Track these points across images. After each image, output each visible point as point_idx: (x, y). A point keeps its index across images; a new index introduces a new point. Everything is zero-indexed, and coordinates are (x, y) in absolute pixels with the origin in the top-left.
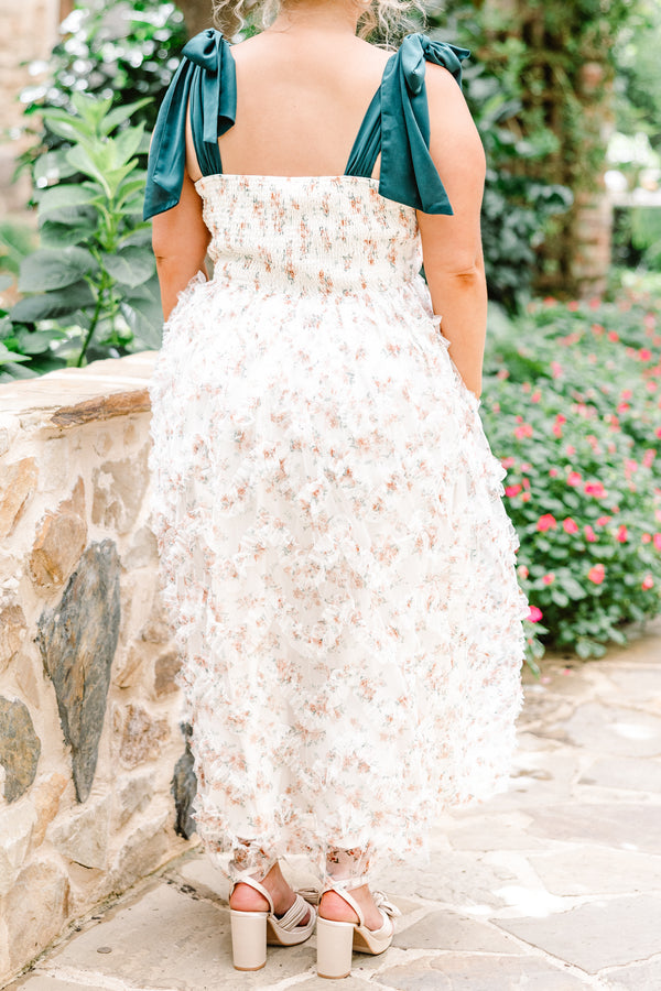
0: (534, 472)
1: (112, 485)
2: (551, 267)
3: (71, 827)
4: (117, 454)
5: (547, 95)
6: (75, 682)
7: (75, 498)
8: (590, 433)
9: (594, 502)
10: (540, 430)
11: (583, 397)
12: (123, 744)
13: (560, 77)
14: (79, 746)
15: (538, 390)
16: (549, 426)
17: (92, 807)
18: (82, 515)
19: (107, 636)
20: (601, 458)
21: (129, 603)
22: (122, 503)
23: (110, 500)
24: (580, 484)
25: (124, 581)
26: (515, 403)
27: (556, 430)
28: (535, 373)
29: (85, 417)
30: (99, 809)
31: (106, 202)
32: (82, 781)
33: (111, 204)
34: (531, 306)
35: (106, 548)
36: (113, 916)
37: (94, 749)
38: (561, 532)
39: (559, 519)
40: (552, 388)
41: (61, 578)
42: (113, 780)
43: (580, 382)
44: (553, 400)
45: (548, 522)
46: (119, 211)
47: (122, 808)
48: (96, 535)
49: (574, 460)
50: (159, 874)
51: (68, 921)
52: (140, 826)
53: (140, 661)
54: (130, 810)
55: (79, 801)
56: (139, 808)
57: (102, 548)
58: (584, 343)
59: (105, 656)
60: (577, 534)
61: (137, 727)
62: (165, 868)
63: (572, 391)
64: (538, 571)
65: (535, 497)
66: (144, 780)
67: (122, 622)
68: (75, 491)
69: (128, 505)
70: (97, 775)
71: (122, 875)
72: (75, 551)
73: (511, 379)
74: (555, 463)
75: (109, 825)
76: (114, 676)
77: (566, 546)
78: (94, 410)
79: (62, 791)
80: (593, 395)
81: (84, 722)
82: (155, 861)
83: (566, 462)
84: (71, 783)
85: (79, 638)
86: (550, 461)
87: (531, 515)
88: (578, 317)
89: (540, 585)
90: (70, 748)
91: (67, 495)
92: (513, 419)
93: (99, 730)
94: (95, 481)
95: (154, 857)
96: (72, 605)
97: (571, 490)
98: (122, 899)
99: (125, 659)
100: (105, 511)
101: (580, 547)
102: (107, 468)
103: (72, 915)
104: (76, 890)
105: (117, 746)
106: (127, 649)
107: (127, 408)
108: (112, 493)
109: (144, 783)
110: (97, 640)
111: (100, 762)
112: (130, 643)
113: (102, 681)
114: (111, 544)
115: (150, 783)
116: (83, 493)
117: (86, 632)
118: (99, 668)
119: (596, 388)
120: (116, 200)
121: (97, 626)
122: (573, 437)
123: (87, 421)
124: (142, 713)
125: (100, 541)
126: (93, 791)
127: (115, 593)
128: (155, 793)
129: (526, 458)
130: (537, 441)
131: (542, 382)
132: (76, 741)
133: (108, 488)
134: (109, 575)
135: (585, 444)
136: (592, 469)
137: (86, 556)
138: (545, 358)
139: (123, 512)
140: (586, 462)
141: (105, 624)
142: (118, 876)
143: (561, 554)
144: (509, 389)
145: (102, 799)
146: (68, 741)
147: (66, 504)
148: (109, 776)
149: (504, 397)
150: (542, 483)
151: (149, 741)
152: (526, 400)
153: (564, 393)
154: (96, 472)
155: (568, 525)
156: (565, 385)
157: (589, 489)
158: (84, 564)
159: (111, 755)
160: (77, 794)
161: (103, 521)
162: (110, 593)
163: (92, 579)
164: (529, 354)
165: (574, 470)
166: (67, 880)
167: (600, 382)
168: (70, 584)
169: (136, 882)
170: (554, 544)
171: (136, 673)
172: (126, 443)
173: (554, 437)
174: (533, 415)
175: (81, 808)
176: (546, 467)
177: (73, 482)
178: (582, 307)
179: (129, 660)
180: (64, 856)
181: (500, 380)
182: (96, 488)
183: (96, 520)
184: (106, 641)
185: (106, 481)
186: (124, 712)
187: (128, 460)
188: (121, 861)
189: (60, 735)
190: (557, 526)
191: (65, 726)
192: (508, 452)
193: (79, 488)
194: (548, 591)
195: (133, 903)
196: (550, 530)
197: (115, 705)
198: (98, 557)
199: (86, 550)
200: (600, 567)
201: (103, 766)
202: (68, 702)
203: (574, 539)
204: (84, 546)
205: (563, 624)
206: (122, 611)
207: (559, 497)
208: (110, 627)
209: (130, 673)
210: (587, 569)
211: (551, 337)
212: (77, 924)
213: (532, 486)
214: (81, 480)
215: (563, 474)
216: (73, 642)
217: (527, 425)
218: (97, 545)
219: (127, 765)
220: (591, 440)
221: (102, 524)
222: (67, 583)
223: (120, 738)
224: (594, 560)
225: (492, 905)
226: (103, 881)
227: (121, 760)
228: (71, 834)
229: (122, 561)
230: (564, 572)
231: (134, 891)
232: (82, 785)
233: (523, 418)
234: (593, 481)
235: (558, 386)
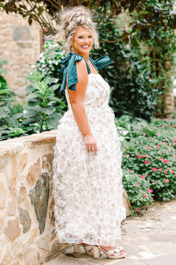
0: (151, 158)
2: (159, 110)
3: (39, 240)
4: (47, 152)
5: (156, 69)
6: (39, 205)
7: (38, 163)
8: (165, 148)
9: (166, 164)
10: (153, 148)
11: (164, 140)
13: (160, 65)
14: (41, 220)
16: (155, 147)
17: (44, 235)
18: (40, 166)
20: (168, 154)
22: (49, 164)
23: (46, 163)
24: (163, 160)
25: (50, 182)
26: (147, 142)
27: (157, 147)
28: (153, 135)
29: (39, 144)
30: (46, 236)
31: (43, 96)
33: (44, 96)
34: (154, 120)
35: (46, 174)
36: (50, 261)
37: (44, 221)
38: (158, 171)
39: (157, 169)
41: (35, 181)
42: (49, 229)
43: (164, 136)
44: (156, 141)
45: (155, 169)
46: (46, 97)
47: (52, 236)
48: (43, 171)
49: (161, 154)
51: (39, 262)
52: (56, 240)
54: (54, 236)
55: (41, 233)
57: (45, 174)
58: (165, 128)
59: (46, 200)
60: (162, 172)
62: (62, 250)
63: (162, 139)
64: (153, 181)
65: (151, 163)
67: (50, 192)
68: (38, 161)
70: (45, 227)
71: (52, 251)
72: (38, 175)
73: (146, 136)
74: (157, 155)
75: (48, 240)
76: (49, 204)
77: (160, 175)
78: (41, 142)
79: (37, 231)
80: (167, 139)
81: (42, 215)
82: (60, 248)
83: (159, 155)
84: (39, 229)
85: (40, 195)
86: (155, 155)
87: (150, 168)
88: (165, 122)
89: (153, 184)
90: (38, 221)
91: (36, 162)
92: (146, 145)
93: (45, 217)
94: (43, 159)
96: (38, 187)
97: (160, 162)
98: (52, 257)
99: (51, 200)
100: (45, 166)
101: (163, 175)
102: (45, 156)
103: (40, 260)
104: (41, 255)
105: (50, 221)
107: (49, 142)
110: (44, 196)
111: (46, 225)
112: (52, 197)
113: (46, 205)
117: (41, 194)
118: (45, 203)
120: (45, 95)
121: (44, 193)
122: (161, 149)
123: (40, 144)
126: (44, 231)
127: (48, 185)
129: (149, 154)
130: (152, 150)
131: (154, 137)
133: (46, 160)
134: (47, 180)
135: (164, 151)
136: (166, 157)
137: (41, 176)
138: (155, 131)
139: (50, 166)
140: (164, 155)
143: (158, 176)
144: (146, 138)
145: (46, 233)
146: (38, 219)
147: (35, 164)
149: (144, 140)
150: (153, 160)
152: (150, 141)
153: (160, 140)
154: (43, 157)
155: (160, 170)
156: (160, 137)
158: (40, 178)
159: (49, 223)
162: (47, 185)
163: (42, 181)
164: (152, 130)
165: (161, 157)
166: (39, 252)
167: (168, 136)
168: (37, 184)
169: (56, 253)
170: (157, 174)
172: (50, 150)
173: (156, 150)
174: (151, 144)
175: (42, 235)
177: (37, 159)
180: (38, 246)
181: (144, 136)
182: (43, 160)
183: (43, 168)
184: (46, 196)
186: (51, 213)
187: (50, 154)
188: (52, 248)
189: (36, 218)
191: (37, 216)
192: (145, 153)
193: (39, 160)
194: (155, 185)
195: (54, 258)
196: (155, 171)
197: (49, 211)
198: (44, 177)
199: (41, 174)
200: (168, 180)
202: (37, 210)
204: (40, 174)
205: (159, 194)
206: (50, 189)
207: (158, 164)
208: (47, 193)
209: (52, 204)
210: (165, 180)
211: (158, 127)
212: (41, 262)
213: (151, 161)
214: (39, 158)
215: (158, 158)
216: (38, 196)
217: (150, 147)
218: (43, 173)
221: (44, 169)
222: (36, 182)
223: (51, 219)
224: (166, 178)
225: (138, 256)
226: (47, 253)
227: (51, 225)
228: (39, 241)
229: (50, 177)
230: (159, 181)
231: (55, 255)
232: (42, 230)
233: (149, 145)
234: (166, 160)
235: (158, 138)
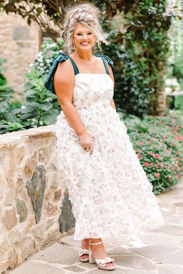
0: (143, 153)
1: (43, 153)
2: (152, 108)
3: (35, 229)
4: (44, 146)
5: (150, 69)
6: (35, 196)
7: (34, 156)
8: (157, 144)
9: (157, 159)
10: (145, 143)
11: (156, 136)
12: (47, 211)
13: (153, 65)
14: (37, 211)
15: (145, 135)
16: (147, 142)
17: (40, 225)
18: (36, 159)
19: (43, 186)
20: (159, 150)
21: (48, 179)
22: (45, 157)
23: (43, 156)
24: (154, 155)
25: (46, 175)
26: (139, 138)
27: (149, 143)
28: (145, 131)
29: (36, 138)
30: (41, 225)
31: (40, 92)
32: (37, 218)
33: (41, 93)
34: (146, 117)
35: (42, 167)
36: (45, 249)
37: (40, 212)
38: (150, 166)
39: (149, 163)
40: (149, 134)
41: (31, 173)
42: (45, 219)
43: (155, 133)
44: (148, 137)
46: (43, 94)
47: (47, 225)
48: (39, 164)
49: (152, 150)
50: (56, 240)
51: (35, 250)
52: (51, 229)
53: (50, 193)
54: (49, 225)
55: (37, 223)
56: (51, 225)
57: (41, 167)
58: (157, 125)
59: (42, 191)
60: (153, 166)
61: (50, 207)
62: (57, 239)
63: (153, 135)
65: (144, 158)
66: (52, 219)
67: (46, 183)
68: (34, 154)
69: (47, 158)
70: (41, 217)
71: (47, 240)
72: (34, 167)
73: (139, 132)
74: (148, 151)
75: (44, 229)
76: (44, 195)
77: (151, 169)
78: (38, 136)
79: (33, 220)
80: (158, 136)
81: (37, 205)
82: (55, 237)
83: (151, 150)
84: (35, 219)
85: (36, 187)
86: (147, 150)
87: (143, 162)
88: (157, 119)
90: (34, 211)
91: (32, 155)
92: (139, 141)
93: (41, 207)
94: (39, 152)
95: (55, 236)
96: (34, 179)
97: (152, 157)
98: (47, 245)
99: (47, 192)
100: (41, 159)
101: (154, 169)
102: (42, 149)
103: (36, 248)
104: (37, 243)
105: (46, 211)
106: (47, 190)
107: (46, 136)
108: (43, 155)
109: (52, 220)
110: (40, 187)
111: (42, 215)
112: (48, 188)
113: (41, 196)
114: (43, 166)
115: (54, 220)
116: (36, 154)
117: (38, 185)
118: (41, 194)
119: (159, 134)
120: (42, 92)
121: (40, 184)
122: (153, 145)
123: (37, 138)
124: (51, 204)
125: (40, 165)
126: (40, 221)
127: (44, 177)
128: (55, 222)
129: (141, 149)
130: (144, 146)
131: (147, 133)
132: (36, 210)
133: (42, 154)
134: (43, 173)
135: (155, 146)
136: (157, 152)
137: (37, 168)
138: (147, 128)
139: (46, 159)
140: (155, 150)
141: (42, 184)
142: (46, 240)
143: (150, 171)
144: (138, 134)
145: (42, 223)
146: (34, 209)
147: (32, 157)
148: (44, 218)
149: (137, 136)
150: (145, 155)
151: (53, 211)
152: (142, 137)
153: (151, 136)
154: (39, 150)
155: (151, 164)
156: (152, 134)
157: (156, 156)
158: (37, 170)
159: (44, 213)
160: (36, 222)
161: (41, 161)
162: (43, 177)
163: (39, 174)
164: (144, 127)
165: (153, 152)
166: (34, 240)
167: (160, 133)
168: (33, 175)
169: (51, 242)
170: (148, 169)
171: (50, 195)
172: (46, 144)
173: (148, 145)
174: (143, 140)
175: (37, 225)
176: (146, 151)
177: (34, 152)
178: (158, 117)
179: (48, 192)
180: (34, 235)
181: (136, 133)
182: (39, 153)
183: (39, 161)
184: (42, 188)
185: (42, 152)
186: (47, 204)
187: (47, 148)
188: (47, 237)
189: (32, 208)
190: (149, 165)
191: (33, 206)
192: (137, 148)
193: (35, 153)
195: (50, 246)
196: (147, 165)
197: (45, 202)
198: (40, 169)
199: (37, 167)
200: (158, 174)
201: (42, 216)
202: (34, 201)
203: (153, 167)
204: (36, 166)
206: (46, 181)
207: (149, 158)
208: (43, 184)
209: (48, 195)
210: (155, 174)
211: (150, 124)
212: (37, 250)
213: (143, 156)
214: (36, 152)
215: (150, 153)
216: (35, 187)
217: (142, 142)
218: (40, 166)
219: (48, 216)
220: (157, 145)
221: (41, 162)
222: (33, 174)
223: (46, 210)
224: (157, 172)
225: (130, 246)
226: (43, 241)
227: (47, 215)
229: (46, 170)
230: (151, 175)
231: (50, 244)
232: (37, 220)
233: (141, 141)
234: (157, 155)
235: (150, 134)
